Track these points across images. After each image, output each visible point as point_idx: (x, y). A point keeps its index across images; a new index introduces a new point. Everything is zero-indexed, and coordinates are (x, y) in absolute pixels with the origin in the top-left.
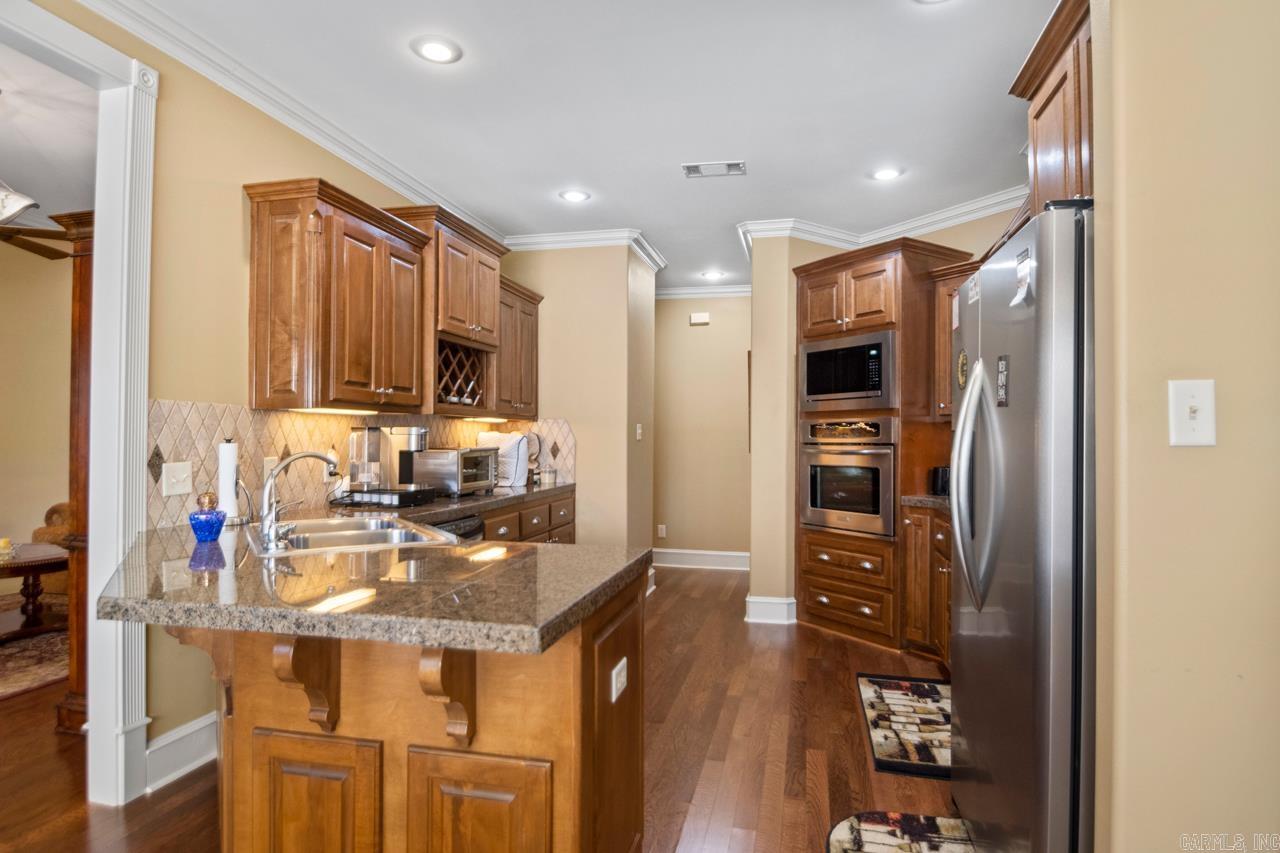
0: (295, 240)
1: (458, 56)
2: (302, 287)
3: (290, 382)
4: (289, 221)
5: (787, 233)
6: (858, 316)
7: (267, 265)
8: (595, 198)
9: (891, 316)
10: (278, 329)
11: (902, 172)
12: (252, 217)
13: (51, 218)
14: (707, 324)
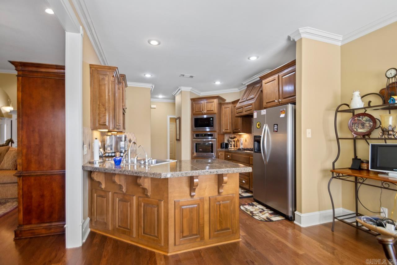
0: (106, 82)
1: (159, 44)
2: (109, 96)
3: (105, 122)
4: (104, 77)
5: (189, 90)
6: (207, 111)
7: (96, 88)
8: (153, 76)
9: (215, 111)
10: (101, 107)
11: (221, 82)
12: (91, 73)
13: (10, 62)
14: (155, 108)
